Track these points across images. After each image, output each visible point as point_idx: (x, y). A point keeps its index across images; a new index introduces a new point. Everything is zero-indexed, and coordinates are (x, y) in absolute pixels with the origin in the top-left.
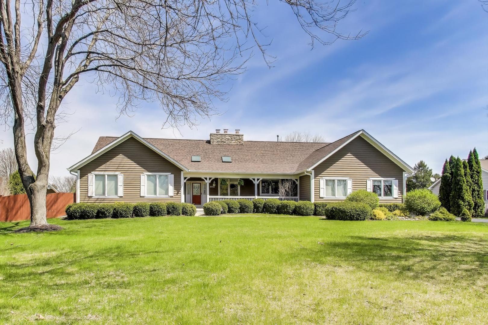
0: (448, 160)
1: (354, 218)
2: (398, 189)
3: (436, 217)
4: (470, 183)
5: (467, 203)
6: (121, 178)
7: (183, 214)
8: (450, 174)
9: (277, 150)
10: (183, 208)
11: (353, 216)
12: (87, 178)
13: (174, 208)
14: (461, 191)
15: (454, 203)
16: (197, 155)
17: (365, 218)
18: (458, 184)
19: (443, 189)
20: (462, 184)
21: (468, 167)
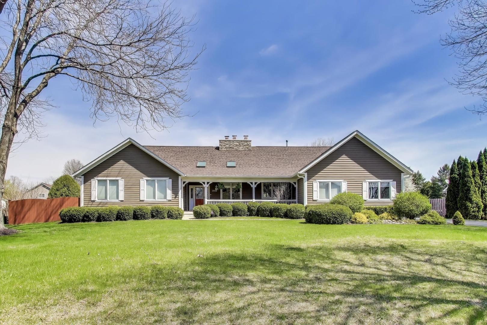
0: (456, 162)
1: (330, 221)
2: (396, 190)
3: (424, 220)
4: (479, 184)
5: (475, 205)
6: (121, 183)
7: (168, 217)
8: (458, 175)
9: (283, 155)
10: (168, 212)
11: (330, 219)
12: (90, 183)
13: (157, 211)
14: (468, 192)
15: (462, 205)
16: (204, 161)
17: (343, 222)
18: (466, 186)
19: (450, 191)
20: (469, 185)
21: (477, 168)
